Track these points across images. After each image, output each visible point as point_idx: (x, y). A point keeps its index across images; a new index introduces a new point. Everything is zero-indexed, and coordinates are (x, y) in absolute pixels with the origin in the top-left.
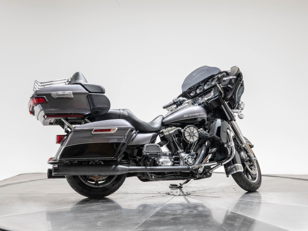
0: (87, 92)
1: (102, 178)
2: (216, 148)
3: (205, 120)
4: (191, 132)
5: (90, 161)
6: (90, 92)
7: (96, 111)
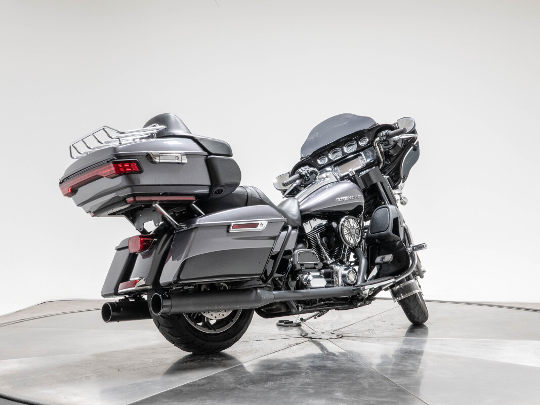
0: (206, 153)
1: (223, 315)
2: (393, 254)
3: (362, 206)
4: (351, 227)
5: (202, 285)
6: (210, 153)
7: (219, 190)
